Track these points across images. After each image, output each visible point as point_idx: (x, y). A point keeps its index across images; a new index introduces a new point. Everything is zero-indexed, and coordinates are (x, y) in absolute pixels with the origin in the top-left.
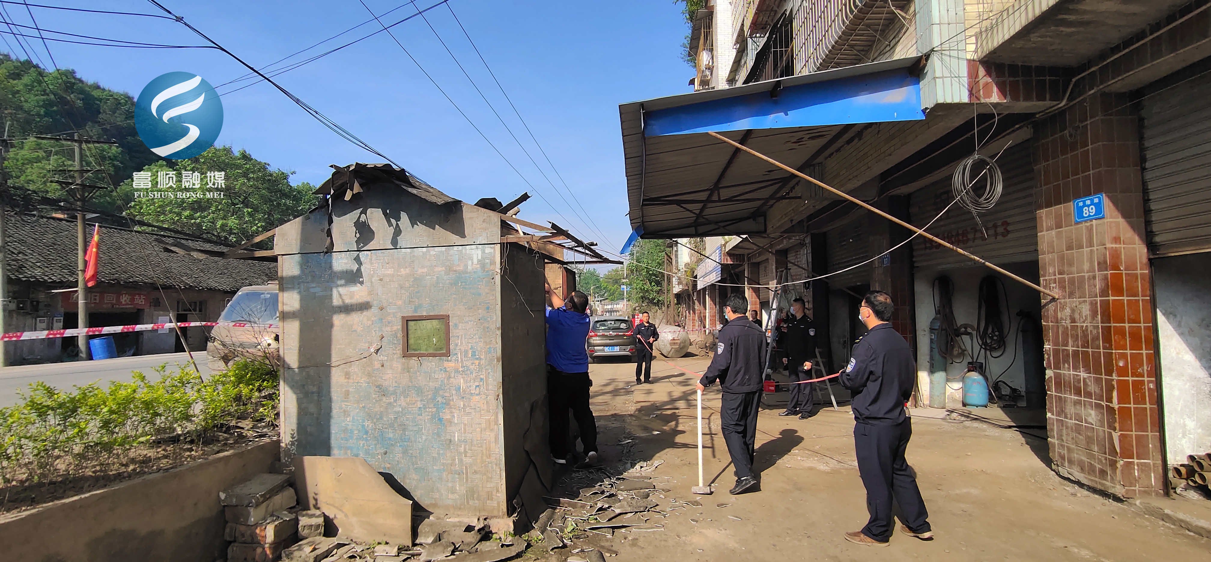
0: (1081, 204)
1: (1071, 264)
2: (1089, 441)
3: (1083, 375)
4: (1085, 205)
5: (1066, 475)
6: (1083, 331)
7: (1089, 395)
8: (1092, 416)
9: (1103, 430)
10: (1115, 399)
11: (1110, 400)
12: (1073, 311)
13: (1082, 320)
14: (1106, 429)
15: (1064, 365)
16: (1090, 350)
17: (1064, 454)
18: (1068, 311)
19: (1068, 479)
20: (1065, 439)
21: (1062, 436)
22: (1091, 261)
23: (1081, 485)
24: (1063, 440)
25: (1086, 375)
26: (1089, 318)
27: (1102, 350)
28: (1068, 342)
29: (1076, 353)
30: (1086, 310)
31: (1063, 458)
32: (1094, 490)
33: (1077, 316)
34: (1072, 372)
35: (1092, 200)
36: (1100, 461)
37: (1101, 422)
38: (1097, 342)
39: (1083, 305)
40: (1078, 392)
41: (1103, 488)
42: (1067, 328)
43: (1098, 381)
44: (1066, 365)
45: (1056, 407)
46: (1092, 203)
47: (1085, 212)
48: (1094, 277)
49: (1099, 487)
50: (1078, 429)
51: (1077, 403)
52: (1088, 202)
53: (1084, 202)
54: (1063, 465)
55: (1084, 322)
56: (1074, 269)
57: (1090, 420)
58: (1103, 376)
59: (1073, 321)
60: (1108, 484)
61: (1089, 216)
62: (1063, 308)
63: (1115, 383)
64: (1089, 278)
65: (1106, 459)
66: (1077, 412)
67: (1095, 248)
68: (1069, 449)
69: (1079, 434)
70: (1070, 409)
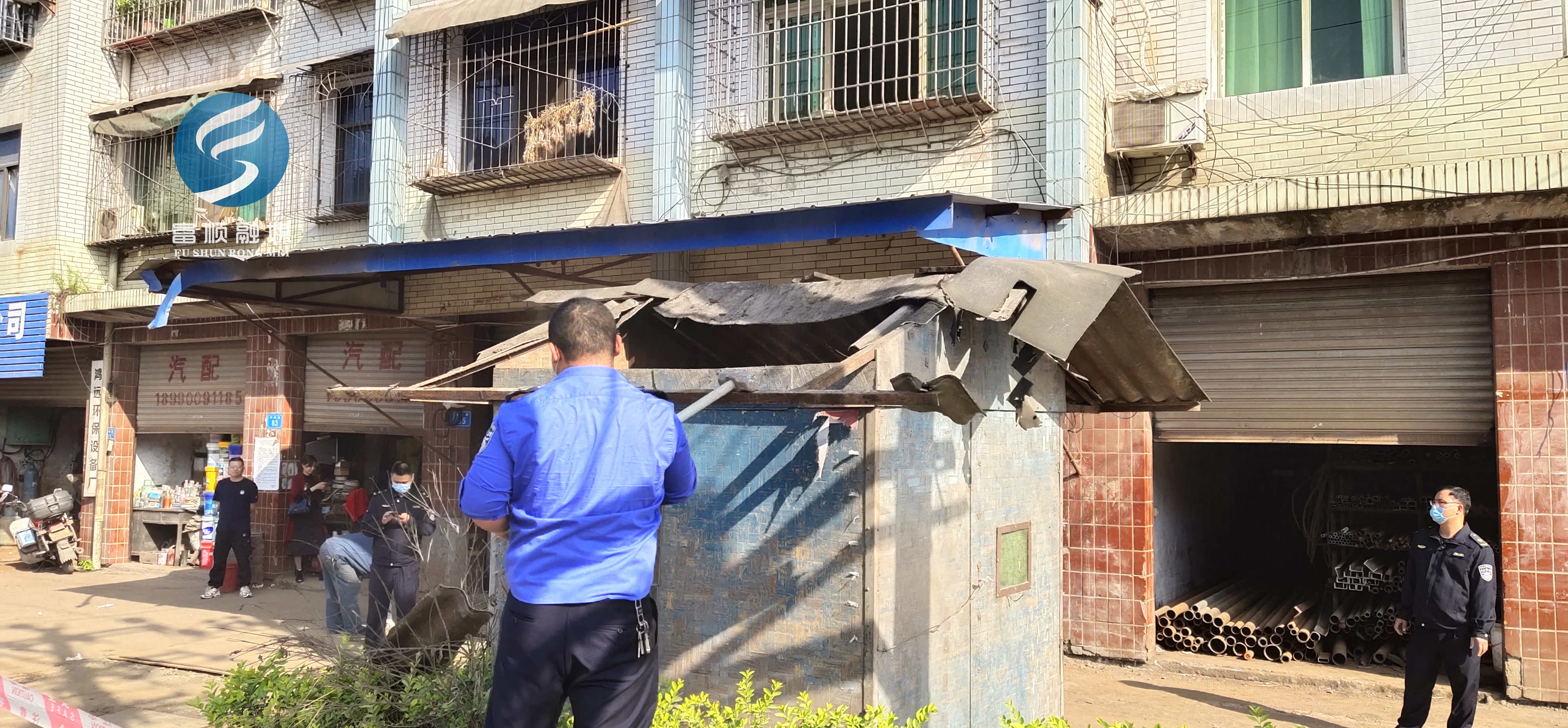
1: (1100, 441)
2: (1112, 614)
3: (1108, 549)
5: (1081, 652)
6: (1112, 508)
7: (1116, 569)
8: (1118, 589)
9: (1130, 602)
10: (1144, 571)
11: (1139, 571)
12: (1100, 487)
13: (1111, 497)
14: (1133, 600)
15: (1084, 541)
16: (1119, 526)
17: (1080, 632)
18: (1093, 489)
19: (1083, 657)
20: (1081, 616)
21: (1078, 613)
22: (1126, 440)
23: (1095, 658)
24: (1079, 618)
25: (1112, 551)
26: (1120, 496)
27: (1132, 526)
28: (1091, 518)
29: (1100, 530)
30: (1115, 487)
31: (1078, 635)
32: (1111, 660)
33: (1105, 493)
34: (1094, 549)
36: (1124, 631)
37: (1129, 594)
38: (1128, 519)
39: (1113, 483)
40: (1101, 567)
41: (1127, 657)
42: (1091, 504)
43: (1126, 555)
44: (1088, 542)
45: (1072, 585)
48: (1129, 458)
49: (1121, 656)
50: (1099, 604)
51: (1097, 579)
54: (1077, 643)
55: (1113, 499)
56: (1104, 447)
57: (1115, 593)
58: (1133, 551)
59: (1099, 497)
60: (1133, 651)
62: (1087, 484)
63: (1145, 556)
64: (1122, 457)
65: (1132, 628)
66: (1099, 587)
67: (1130, 430)
68: (1086, 626)
69: (1102, 608)
70: (1091, 585)
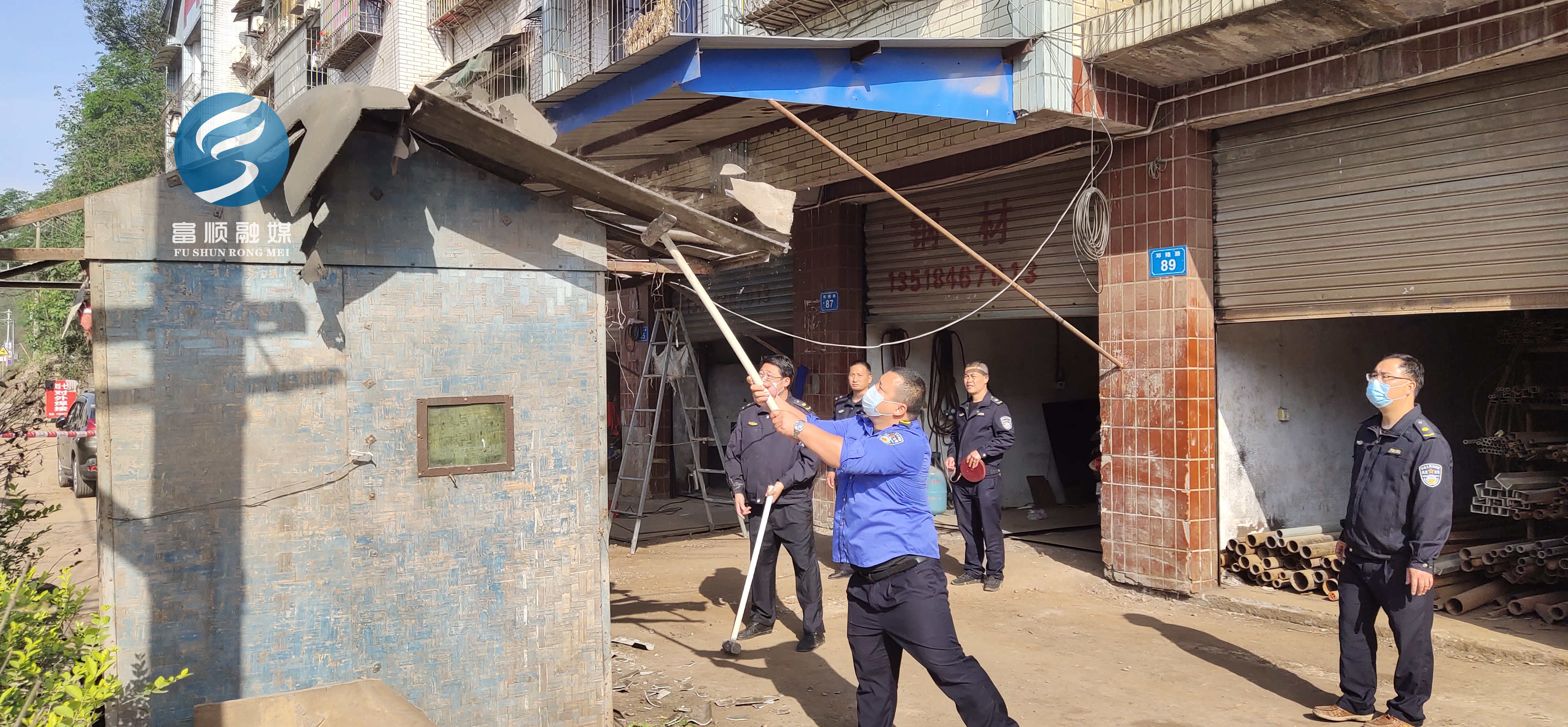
0: (1159, 256)
1: (1141, 327)
2: (1154, 535)
3: (1151, 458)
4: (1163, 257)
5: (1123, 580)
6: (1154, 408)
7: (1157, 481)
8: (1160, 505)
9: (1171, 521)
10: (1187, 484)
11: (1181, 485)
12: (1141, 382)
13: (1152, 394)
14: (1176, 519)
15: (1127, 447)
16: (1161, 429)
17: (1122, 556)
18: (1135, 384)
19: (1126, 585)
20: (1123, 536)
21: (1120, 533)
22: (1168, 323)
23: (1139, 588)
24: (1121, 539)
25: (1154, 459)
26: (1162, 392)
27: (1175, 429)
28: (1133, 420)
29: (1142, 433)
30: (1158, 381)
31: (1121, 560)
32: (1155, 591)
33: (1146, 389)
34: (1136, 457)
35: (1173, 253)
36: (1166, 557)
37: (1171, 511)
38: (1170, 420)
39: (1155, 376)
40: (1143, 479)
41: (1168, 588)
42: (1133, 403)
43: (1168, 464)
44: (1130, 448)
45: (1114, 500)
46: (1173, 257)
47: (1163, 265)
48: (1171, 344)
49: (1164, 586)
50: (1141, 524)
51: (1139, 493)
52: (1168, 255)
53: (1163, 254)
54: (1120, 569)
55: (1155, 396)
56: (1146, 332)
57: (1157, 510)
58: (1175, 459)
59: (1141, 394)
60: (1176, 581)
61: (1168, 271)
62: (1128, 379)
63: (1188, 465)
64: (1164, 344)
65: (1174, 554)
66: (1140, 502)
67: (1173, 310)
68: (1129, 548)
69: (1143, 528)
70: (1133, 501)
